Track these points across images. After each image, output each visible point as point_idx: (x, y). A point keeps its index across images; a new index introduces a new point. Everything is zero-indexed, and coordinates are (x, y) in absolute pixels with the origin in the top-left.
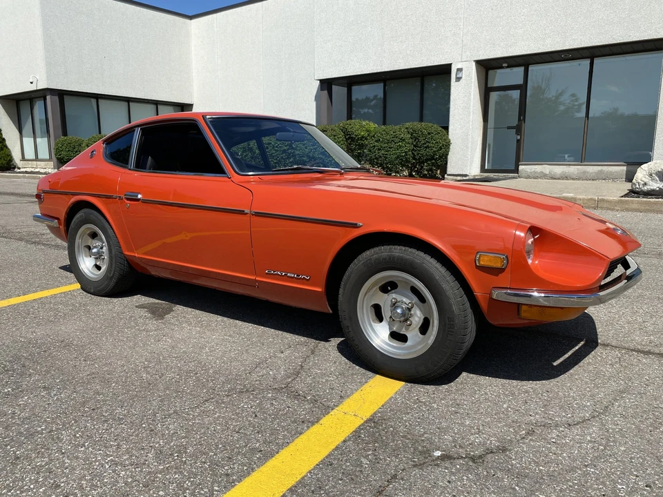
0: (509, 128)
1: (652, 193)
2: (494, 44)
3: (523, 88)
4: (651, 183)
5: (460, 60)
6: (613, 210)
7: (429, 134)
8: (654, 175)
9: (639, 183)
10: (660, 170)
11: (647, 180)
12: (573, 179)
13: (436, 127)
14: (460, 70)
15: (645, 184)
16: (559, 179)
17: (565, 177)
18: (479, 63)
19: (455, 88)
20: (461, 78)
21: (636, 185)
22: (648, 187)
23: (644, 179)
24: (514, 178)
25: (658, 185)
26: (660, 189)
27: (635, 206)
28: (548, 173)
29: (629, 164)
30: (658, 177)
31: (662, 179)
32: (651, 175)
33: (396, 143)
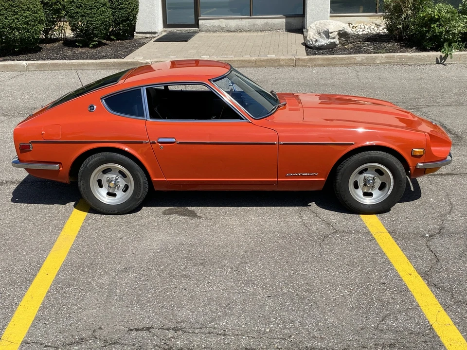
1: (322, 48)
4: (320, 40)
6: (306, 66)
8: (322, 34)
9: (312, 40)
10: (326, 30)
11: (317, 37)
12: (246, 31)
15: (317, 41)
16: (234, 31)
17: (240, 30)
21: (310, 42)
22: (319, 43)
23: (315, 37)
24: (196, 32)
25: (326, 41)
26: (327, 44)
27: (320, 62)
28: (224, 27)
29: (287, 16)
30: (327, 34)
31: (328, 37)
32: (319, 33)
33: (98, 9)
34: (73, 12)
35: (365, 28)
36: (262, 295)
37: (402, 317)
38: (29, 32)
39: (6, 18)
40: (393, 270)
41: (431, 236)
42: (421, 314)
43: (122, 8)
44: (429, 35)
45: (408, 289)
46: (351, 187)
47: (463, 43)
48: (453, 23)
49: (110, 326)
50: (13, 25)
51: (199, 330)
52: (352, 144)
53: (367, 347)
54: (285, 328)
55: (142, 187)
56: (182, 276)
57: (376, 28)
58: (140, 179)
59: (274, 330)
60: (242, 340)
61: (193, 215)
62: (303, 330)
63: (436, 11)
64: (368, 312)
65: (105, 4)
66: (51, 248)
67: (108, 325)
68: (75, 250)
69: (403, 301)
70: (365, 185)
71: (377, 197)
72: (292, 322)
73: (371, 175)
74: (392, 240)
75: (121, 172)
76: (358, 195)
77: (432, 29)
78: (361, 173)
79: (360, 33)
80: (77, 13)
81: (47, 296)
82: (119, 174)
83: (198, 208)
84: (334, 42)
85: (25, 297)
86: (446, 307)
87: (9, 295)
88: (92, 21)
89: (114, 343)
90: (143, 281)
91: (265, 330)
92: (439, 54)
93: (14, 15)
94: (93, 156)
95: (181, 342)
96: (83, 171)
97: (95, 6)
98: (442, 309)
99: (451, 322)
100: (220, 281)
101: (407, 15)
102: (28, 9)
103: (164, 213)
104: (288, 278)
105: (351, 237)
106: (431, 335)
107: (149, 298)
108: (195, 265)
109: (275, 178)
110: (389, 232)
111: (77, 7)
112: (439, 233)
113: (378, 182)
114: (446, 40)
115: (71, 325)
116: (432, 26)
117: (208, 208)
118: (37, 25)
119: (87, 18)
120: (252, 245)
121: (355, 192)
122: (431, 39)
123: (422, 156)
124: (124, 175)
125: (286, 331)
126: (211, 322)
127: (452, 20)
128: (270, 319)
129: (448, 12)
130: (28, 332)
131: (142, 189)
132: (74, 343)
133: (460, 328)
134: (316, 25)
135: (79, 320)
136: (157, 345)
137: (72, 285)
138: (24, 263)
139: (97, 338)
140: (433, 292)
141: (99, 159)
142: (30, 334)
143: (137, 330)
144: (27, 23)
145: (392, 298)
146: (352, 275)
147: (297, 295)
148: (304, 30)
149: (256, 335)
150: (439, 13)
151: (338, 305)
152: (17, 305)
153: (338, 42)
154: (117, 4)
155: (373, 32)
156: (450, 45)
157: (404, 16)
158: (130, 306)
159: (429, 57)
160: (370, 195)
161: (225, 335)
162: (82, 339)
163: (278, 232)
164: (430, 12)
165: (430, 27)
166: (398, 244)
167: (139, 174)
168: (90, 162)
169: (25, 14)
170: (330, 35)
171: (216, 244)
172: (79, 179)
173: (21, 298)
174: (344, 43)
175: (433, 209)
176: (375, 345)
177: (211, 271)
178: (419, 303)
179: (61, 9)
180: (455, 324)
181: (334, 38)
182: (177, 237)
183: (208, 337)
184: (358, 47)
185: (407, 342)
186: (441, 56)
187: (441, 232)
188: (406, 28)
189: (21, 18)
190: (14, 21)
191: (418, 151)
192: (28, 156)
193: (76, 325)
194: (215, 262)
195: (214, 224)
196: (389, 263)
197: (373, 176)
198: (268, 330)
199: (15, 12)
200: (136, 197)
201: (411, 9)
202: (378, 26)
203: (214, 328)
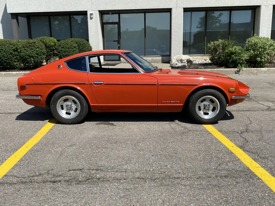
0: (114, 41)
1: (179, 67)
2: (106, 4)
3: (118, 23)
4: (178, 64)
5: (91, 9)
7: (83, 44)
9: (174, 64)
10: (181, 59)
11: (177, 62)
13: (85, 41)
14: (91, 14)
15: (176, 64)
18: (100, 11)
19: (90, 23)
20: (93, 18)
21: (173, 65)
23: (176, 62)
24: (119, 63)
25: (181, 64)
26: (182, 66)
29: (162, 56)
30: (181, 61)
31: (182, 62)
32: (178, 61)
33: (72, 49)
34: (60, 50)
35: (199, 61)
36: (149, 155)
37: (230, 164)
38: (38, 58)
39: (27, 51)
40: (223, 145)
41: (241, 132)
42: (241, 163)
43: (84, 50)
44: (231, 61)
45: (232, 152)
46: (197, 109)
47: (247, 64)
48: (242, 55)
49: (58, 169)
50: (31, 55)
51: (110, 170)
52: (197, 85)
53: (211, 177)
54: (162, 169)
55: (85, 108)
56: (103, 148)
57: (205, 61)
58: (83, 104)
59: (155, 170)
60: (136, 174)
61: (113, 125)
62: (172, 170)
63: (234, 49)
64: (210, 162)
65: (76, 47)
66: (32, 137)
67: (57, 168)
68: (45, 137)
69: (230, 158)
70: (205, 108)
71: (211, 115)
72: (166, 166)
73: (207, 103)
74: (221, 134)
75: (74, 101)
76: (201, 114)
77: (232, 58)
78: (202, 101)
79: (197, 63)
80: (62, 50)
81: (25, 156)
82: (72, 102)
83: (115, 122)
84: (185, 65)
85: (12, 156)
86: (256, 160)
87: (3, 156)
88: (69, 54)
89: (59, 176)
90: (81, 150)
91: (150, 170)
92: (236, 69)
93: (31, 50)
94: (59, 91)
95: (99, 175)
96: (53, 100)
97: (71, 48)
98: (253, 161)
99: (260, 166)
100: (125, 150)
101: (220, 52)
102: (38, 48)
103: (97, 124)
104: (163, 148)
105: (198, 133)
106: (249, 172)
107: (83, 157)
108: (111, 143)
109: (156, 104)
110: (219, 131)
111: (62, 48)
112: (246, 131)
113: (211, 107)
114: (239, 63)
115: (35, 168)
116: (232, 56)
117: (120, 122)
118: (42, 55)
119: (67, 53)
120: (144, 136)
121: (199, 112)
122: (232, 62)
123: (234, 92)
124: (75, 103)
125: (162, 170)
126: (118, 166)
127: (242, 53)
128: (153, 165)
129: (239, 50)
130: (9, 171)
131: (85, 110)
132: (35, 176)
133: (265, 169)
134: (176, 57)
135: (40, 166)
136: (85, 177)
137: (40, 151)
138: (15, 143)
139: (49, 174)
140: (247, 154)
141: (62, 93)
142: (10, 172)
143: (74, 170)
144: (37, 54)
145: (224, 156)
146: (200, 147)
147: (169, 155)
148: (170, 62)
149: (144, 172)
150: (235, 50)
151: (193, 160)
152: (6, 159)
153: (187, 65)
154: (81, 48)
155: (203, 62)
156: (241, 65)
157: (218, 53)
158: (72, 160)
159: (231, 70)
160: (207, 114)
161: (126, 172)
162: (40, 174)
163: (158, 131)
164: (231, 50)
165: (231, 57)
166: (224, 135)
167: (83, 102)
168: (57, 95)
169: (37, 50)
170: (183, 61)
171: (124, 135)
172: (51, 104)
173: (9, 157)
174: (190, 66)
175: (241, 122)
176: (216, 176)
177: (120, 145)
178: (239, 158)
179: (54, 50)
180: (262, 167)
181: (185, 63)
182: (102, 133)
183: (116, 173)
184: (196, 67)
185: (235, 175)
186: (237, 70)
187: (247, 131)
188: (219, 58)
189: (34, 51)
190: (31, 53)
191: (232, 89)
192: (25, 92)
193: (38, 168)
194: (123, 142)
195: (123, 128)
196: (220, 142)
197: (208, 103)
198: (152, 170)
199: (31, 49)
200: (81, 114)
201: (221, 49)
202: (206, 60)
203: (120, 169)
